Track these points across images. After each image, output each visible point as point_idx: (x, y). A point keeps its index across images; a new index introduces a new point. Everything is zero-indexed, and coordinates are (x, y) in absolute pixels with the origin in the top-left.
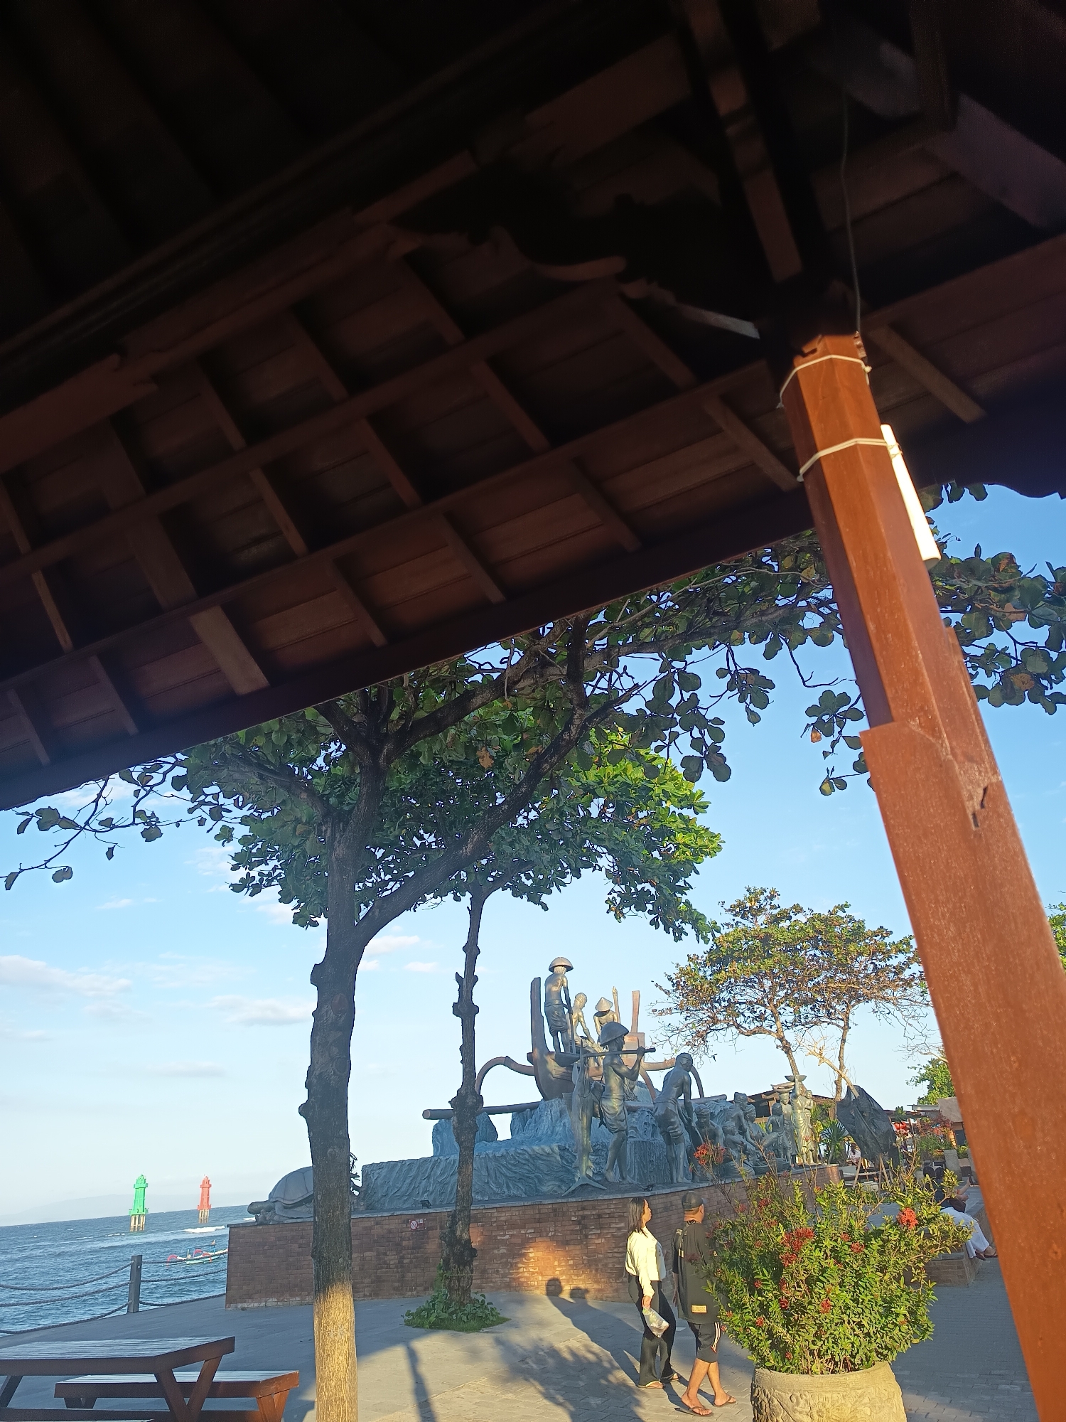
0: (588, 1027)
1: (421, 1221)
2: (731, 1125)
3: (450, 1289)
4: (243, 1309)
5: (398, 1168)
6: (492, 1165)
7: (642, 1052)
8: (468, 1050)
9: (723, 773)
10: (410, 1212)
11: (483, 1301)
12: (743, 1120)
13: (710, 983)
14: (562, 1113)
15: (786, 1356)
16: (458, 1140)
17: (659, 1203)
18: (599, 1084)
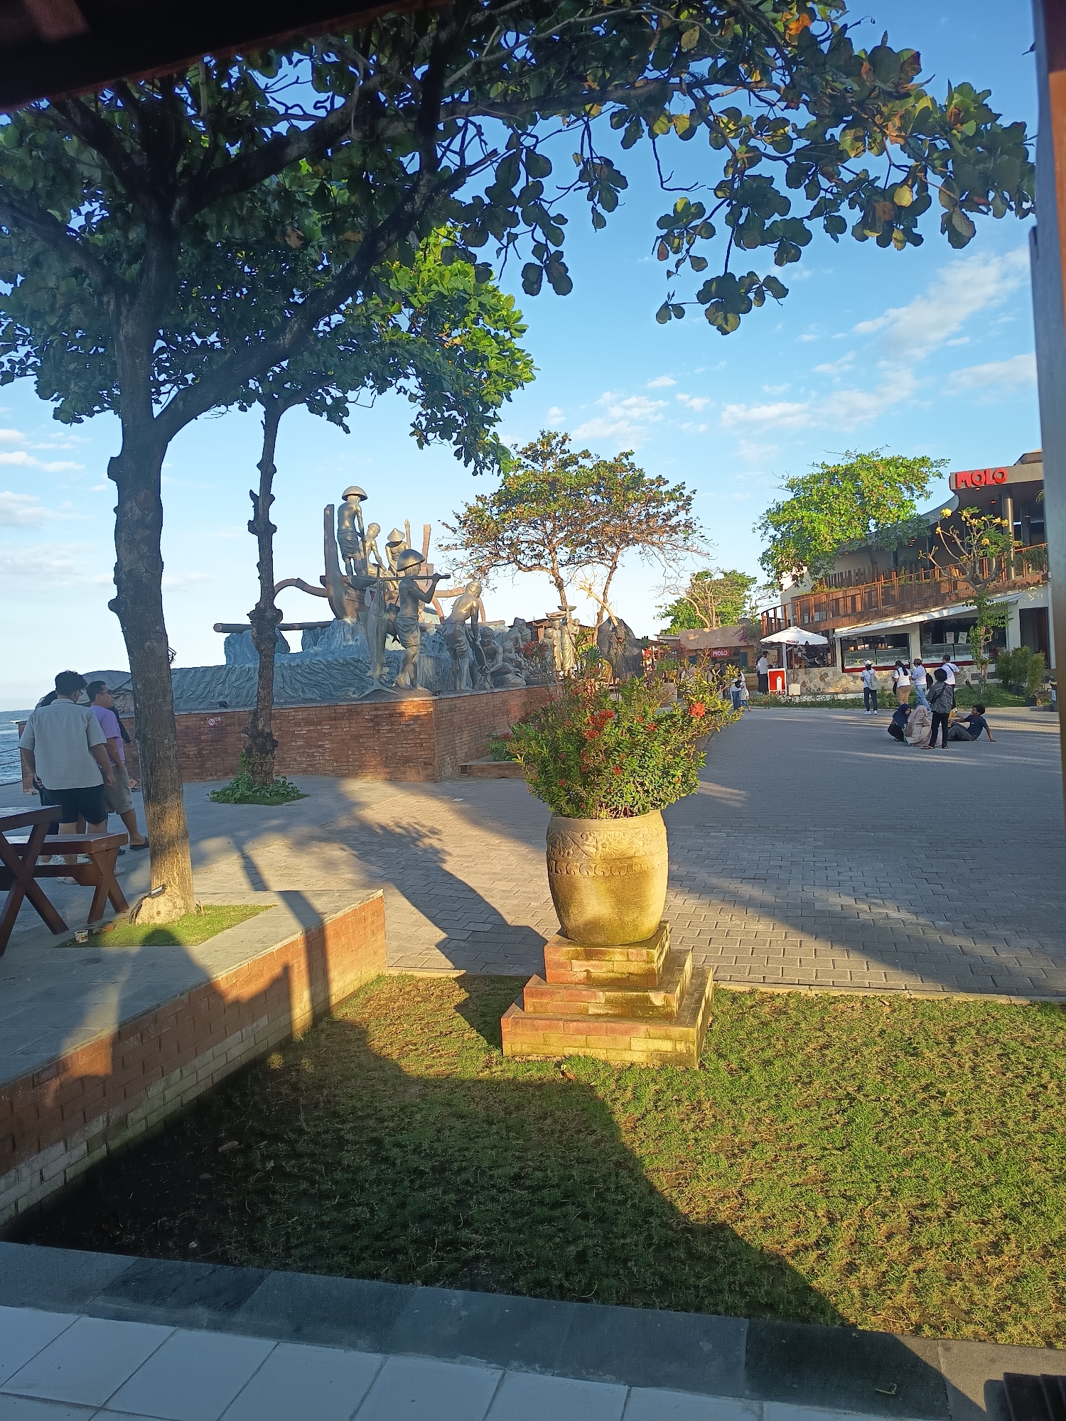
0: (380, 555)
1: (219, 719)
3: (253, 773)
5: (191, 675)
6: (287, 673)
7: (437, 578)
8: (265, 566)
9: (563, 285)
10: (207, 712)
11: (284, 782)
12: (520, 641)
13: (496, 523)
14: (354, 631)
15: (580, 807)
16: (257, 647)
17: (445, 705)
18: (395, 605)
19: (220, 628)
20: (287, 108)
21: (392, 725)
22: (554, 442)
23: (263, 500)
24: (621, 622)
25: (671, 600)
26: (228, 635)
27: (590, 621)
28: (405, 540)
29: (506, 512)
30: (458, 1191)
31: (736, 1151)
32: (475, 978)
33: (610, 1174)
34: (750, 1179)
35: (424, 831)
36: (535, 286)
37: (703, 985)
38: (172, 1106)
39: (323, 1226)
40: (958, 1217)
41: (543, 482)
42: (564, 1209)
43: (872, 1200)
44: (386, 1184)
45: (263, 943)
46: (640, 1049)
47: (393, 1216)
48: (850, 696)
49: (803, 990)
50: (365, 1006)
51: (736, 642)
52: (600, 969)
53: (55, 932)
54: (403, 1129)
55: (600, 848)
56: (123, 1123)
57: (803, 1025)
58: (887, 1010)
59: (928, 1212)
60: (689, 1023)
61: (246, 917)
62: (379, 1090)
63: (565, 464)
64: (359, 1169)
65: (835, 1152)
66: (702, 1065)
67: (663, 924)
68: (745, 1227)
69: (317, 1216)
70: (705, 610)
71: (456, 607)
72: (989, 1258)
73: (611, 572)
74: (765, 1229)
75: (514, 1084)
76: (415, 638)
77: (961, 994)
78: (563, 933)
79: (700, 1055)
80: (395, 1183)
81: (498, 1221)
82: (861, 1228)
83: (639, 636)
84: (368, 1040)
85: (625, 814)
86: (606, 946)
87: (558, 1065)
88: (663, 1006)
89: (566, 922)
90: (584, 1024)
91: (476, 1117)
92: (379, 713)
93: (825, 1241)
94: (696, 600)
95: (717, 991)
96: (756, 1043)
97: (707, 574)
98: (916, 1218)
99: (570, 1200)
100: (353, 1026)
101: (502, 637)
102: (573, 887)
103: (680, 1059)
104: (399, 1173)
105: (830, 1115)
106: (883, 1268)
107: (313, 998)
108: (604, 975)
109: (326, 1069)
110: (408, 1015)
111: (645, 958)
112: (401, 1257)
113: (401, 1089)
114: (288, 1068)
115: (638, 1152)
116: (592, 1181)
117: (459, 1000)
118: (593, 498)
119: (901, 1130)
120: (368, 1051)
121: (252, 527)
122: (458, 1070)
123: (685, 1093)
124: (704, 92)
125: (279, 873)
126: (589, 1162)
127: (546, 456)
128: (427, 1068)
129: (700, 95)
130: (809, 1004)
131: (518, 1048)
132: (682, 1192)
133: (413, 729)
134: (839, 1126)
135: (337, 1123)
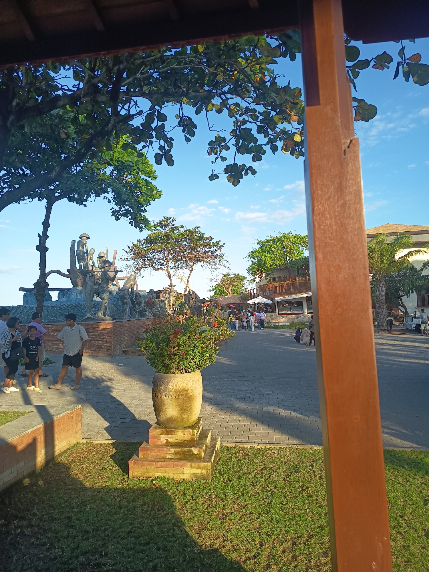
7: (117, 272)
8: (43, 264)
9: (170, 162)
12: (152, 298)
13: (145, 250)
14: (81, 292)
15: (167, 369)
16: (36, 299)
17: (118, 324)
18: (98, 282)
19: (21, 289)
20: (62, 86)
21: (94, 332)
22: (169, 221)
23: (43, 237)
24: (193, 292)
25: (215, 284)
26: (25, 292)
27: (182, 291)
28: (105, 256)
29: (149, 247)
30: (103, 540)
31: (224, 516)
32: (120, 443)
33: (170, 529)
34: (229, 528)
35: (105, 378)
36: (159, 162)
37: (215, 444)
39: (39, 559)
40: (311, 541)
41: (164, 236)
42: (149, 546)
43: (277, 536)
44: (71, 538)
45: (25, 428)
46: (187, 473)
47: (72, 553)
48: (281, 324)
49: (256, 446)
50: (70, 456)
51: (238, 302)
52: (172, 439)
55: (174, 386)
57: (255, 460)
58: (288, 453)
59: (300, 540)
60: (208, 461)
61: (19, 416)
62: (72, 494)
63: (173, 230)
64: (59, 531)
65: (264, 515)
66: (213, 479)
67: (200, 419)
68: (225, 550)
69: (37, 554)
70: (227, 288)
71: (125, 284)
72: (323, 559)
73: (191, 272)
74: (233, 551)
75: (133, 490)
76: (106, 296)
77: (316, 446)
78: (158, 423)
79: (212, 474)
80: (75, 537)
81: (120, 553)
82: (273, 548)
83: (201, 298)
84: (70, 472)
85: (186, 372)
86: (175, 429)
87: (152, 481)
88: (198, 454)
89: (159, 418)
90: (164, 463)
91: (114, 505)
92: (89, 327)
93: (257, 555)
94: (224, 285)
95: (221, 447)
96: (236, 469)
97: (228, 275)
98: (295, 543)
99: (152, 542)
100: (64, 465)
101: (144, 296)
102: (163, 403)
103: (204, 477)
104: (77, 532)
105: (263, 499)
106: (281, 565)
107: (46, 453)
108: (174, 441)
109: (50, 485)
110: (89, 460)
111: (191, 433)
113: (82, 493)
114: (32, 485)
115: (183, 519)
116: (162, 532)
117: (112, 453)
118: (184, 243)
119: (291, 505)
120: (69, 477)
121: (38, 248)
122: (109, 484)
123: (205, 492)
124: (225, 97)
125: (37, 397)
126: (162, 524)
127: (166, 226)
128: (95, 484)
129: (224, 97)
130: (258, 451)
131: (135, 474)
132: (200, 536)
133: (103, 334)
134: (266, 503)
135: (52, 510)
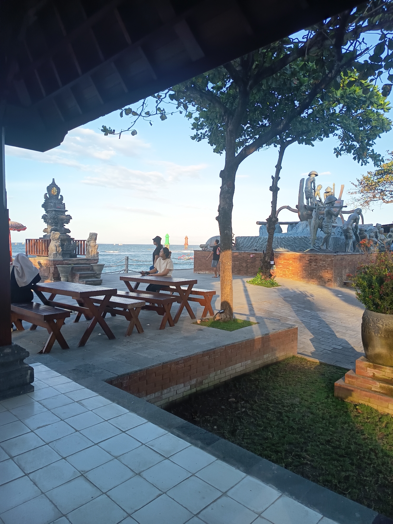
0: (321, 197)
1: (254, 255)
2: (373, 234)
4: (199, 273)
5: (247, 239)
6: (279, 240)
7: (341, 207)
8: (274, 202)
10: (251, 252)
12: (378, 233)
13: (375, 183)
15: (378, 308)
16: (268, 231)
17: (339, 257)
18: (323, 217)
19: (259, 223)
21: (316, 263)
23: (276, 179)
26: (261, 225)
28: (332, 191)
29: (380, 178)
30: (305, 439)
33: (367, 452)
38: (217, 382)
39: (256, 435)
42: (344, 458)
44: (280, 428)
46: (392, 409)
47: (280, 440)
52: (379, 374)
53: (192, 318)
54: (291, 411)
55: (384, 325)
56: (201, 383)
62: (285, 396)
64: (272, 420)
69: (255, 431)
76: (329, 230)
78: (366, 356)
80: (283, 429)
81: (318, 454)
86: (383, 365)
87: (355, 406)
89: (367, 352)
90: (369, 393)
91: (318, 415)
92: (312, 258)
99: (348, 456)
101: (370, 231)
102: (370, 339)
104: (285, 426)
108: (381, 377)
109: (268, 384)
112: (279, 454)
113: (293, 397)
114: (255, 380)
116: (359, 452)
121: (271, 189)
126: (359, 445)
131: (340, 395)
133: (325, 266)
135: (268, 403)
